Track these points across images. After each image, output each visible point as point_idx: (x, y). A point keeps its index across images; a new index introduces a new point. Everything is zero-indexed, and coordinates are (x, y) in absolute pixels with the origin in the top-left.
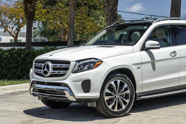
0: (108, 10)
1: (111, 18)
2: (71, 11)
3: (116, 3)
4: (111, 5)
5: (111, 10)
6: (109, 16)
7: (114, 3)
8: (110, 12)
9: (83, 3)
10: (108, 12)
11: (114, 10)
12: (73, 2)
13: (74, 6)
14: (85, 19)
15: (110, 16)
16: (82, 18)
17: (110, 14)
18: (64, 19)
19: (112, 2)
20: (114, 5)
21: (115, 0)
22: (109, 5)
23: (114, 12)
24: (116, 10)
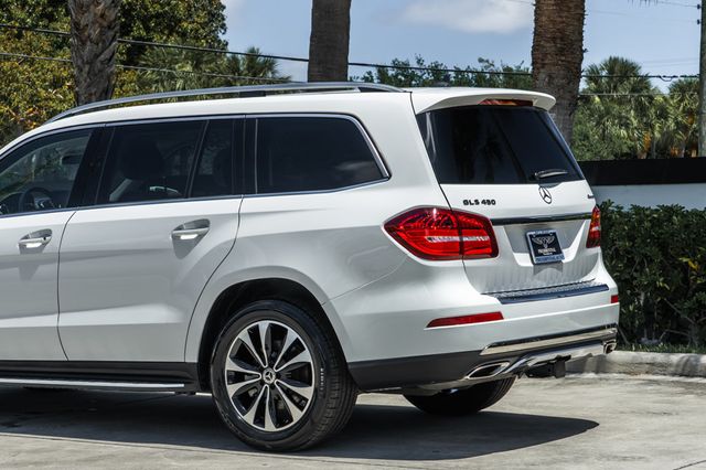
0: (80, 62)
1: (91, 95)
3: (112, 33)
4: (89, 43)
5: (90, 63)
6: (84, 84)
7: (101, 33)
8: (87, 68)
10: (81, 70)
11: (102, 62)
15: (89, 86)
17: (85, 75)
18: (17, 81)
19: (95, 32)
20: (104, 41)
21: (105, 24)
22: (84, 43)
23: (100, 71)
24: (110, 60)
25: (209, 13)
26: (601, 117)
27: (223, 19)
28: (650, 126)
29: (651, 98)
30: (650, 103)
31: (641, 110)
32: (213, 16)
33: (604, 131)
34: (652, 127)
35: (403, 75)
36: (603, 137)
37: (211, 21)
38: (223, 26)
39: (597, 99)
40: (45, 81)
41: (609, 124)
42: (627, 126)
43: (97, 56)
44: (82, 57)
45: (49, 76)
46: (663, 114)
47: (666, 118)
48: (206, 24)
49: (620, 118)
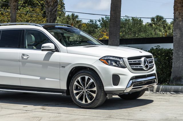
0: (48, 12)
1: (51, 20)
2: (12, 13)
3: (56, 4)
4: (50, 7)
5: (51, 12)
7: (53, 4)
8: (50, 13)
9: (40, 4)
11: (54, 11)
12: (14, 4)
13: (14, 8)
14: (39, 20)
15: (50, 18)
16: (36, 20)
17: (49, 15)
19: (52, 4)
20: (54, 6)
21: (55, 1)
22: (49, 7)
23: (53, 14)
24: (56, 11)
25: (61, 5)
26: (155, 29)
27: (64, 7)
28: (166, 32)
29: (167, 25)
30: (166, 26)
31: (164, 27)
32: (62, 6)
33: (156, 33)
34: (167, 32)
35: (108, 20)
36: (155, 34)
37: (62, 7)
38: (64, 9)
39: (154, 25)
40: (24, 21)
41: (157, 31)
42: (161, 31)
43: (52, 10)
44: (48, 10)
45: (26, 20)
46: (169, 29)
47: (170, 29)
48: (60, 8)
49: (159, 29)
